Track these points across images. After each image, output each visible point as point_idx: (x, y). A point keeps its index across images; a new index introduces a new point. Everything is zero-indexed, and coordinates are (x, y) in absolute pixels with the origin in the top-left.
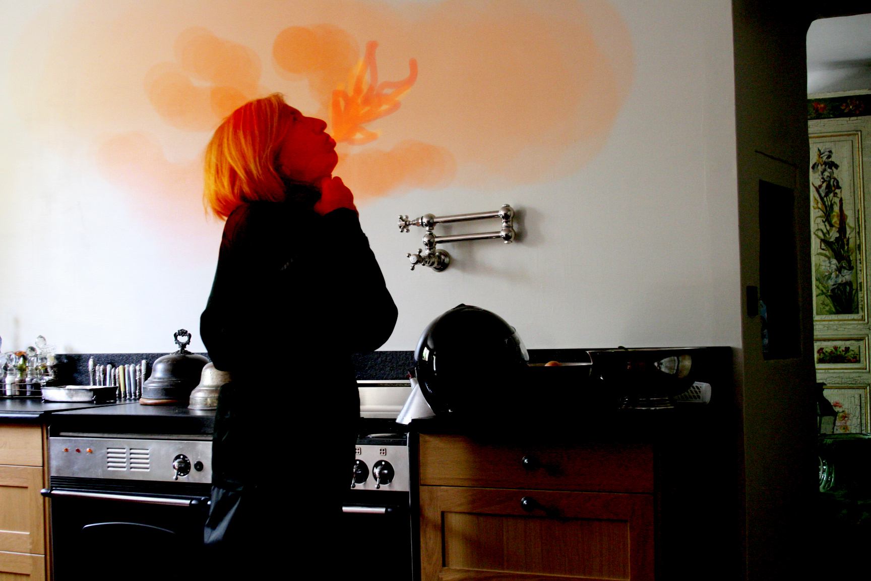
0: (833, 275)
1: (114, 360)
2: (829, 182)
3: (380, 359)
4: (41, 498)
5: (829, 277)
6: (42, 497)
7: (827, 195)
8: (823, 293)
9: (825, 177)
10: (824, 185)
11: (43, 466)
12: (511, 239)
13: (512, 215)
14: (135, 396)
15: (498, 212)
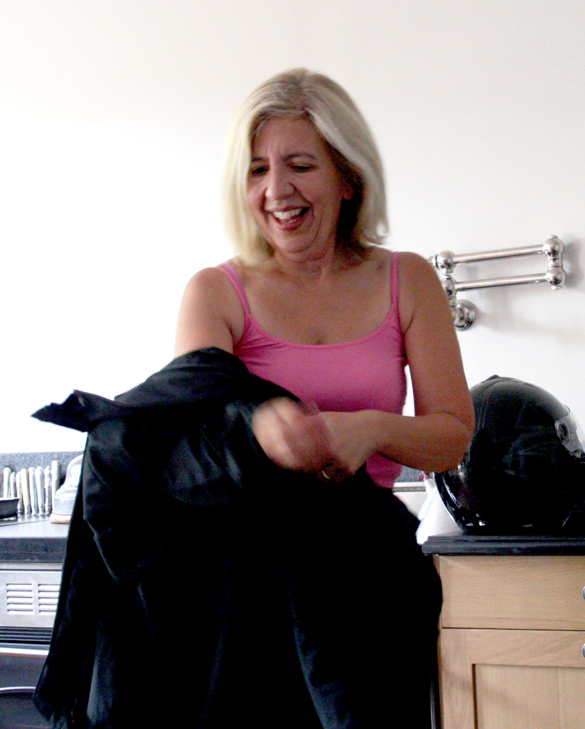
1: (13, 463)
12: (561, 284)
13: (561, 250)
14: (44, 511)
15: (541, 246)
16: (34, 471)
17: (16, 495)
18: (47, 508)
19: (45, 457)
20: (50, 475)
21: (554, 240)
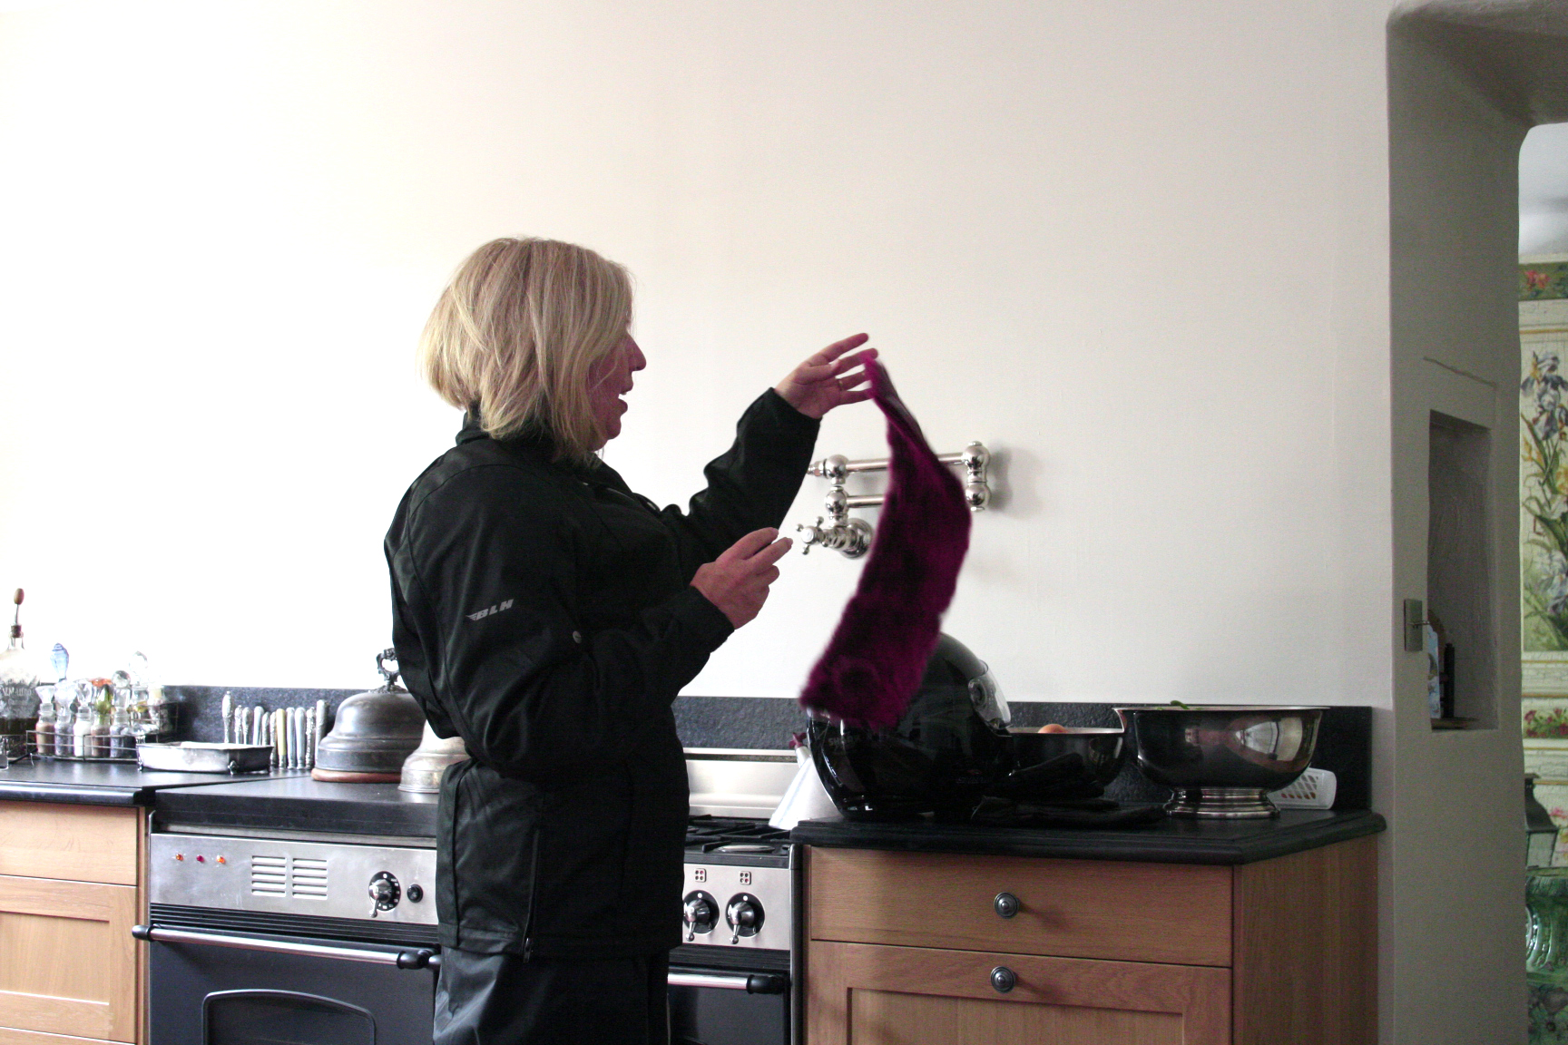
0: (1556, 581)
1: (268, 700)
2: (1552, 413)
3: (742, 712)
4: (132, 942)
5: (1549, 583)
6: (134, 939)
7: (1547, 436)
8: (1537, 612)
9: (1545, 404)
10: (1544, 418)
11: (138, 885)
12: (984, 505)
13: (985, 462)
14: (304, 764)
15: (960, 454)
16: (294, 712)
17: (268, 742)
18: (308, 761)
19: (308, 696)
20: (314, 719)
21: (977, 448)
